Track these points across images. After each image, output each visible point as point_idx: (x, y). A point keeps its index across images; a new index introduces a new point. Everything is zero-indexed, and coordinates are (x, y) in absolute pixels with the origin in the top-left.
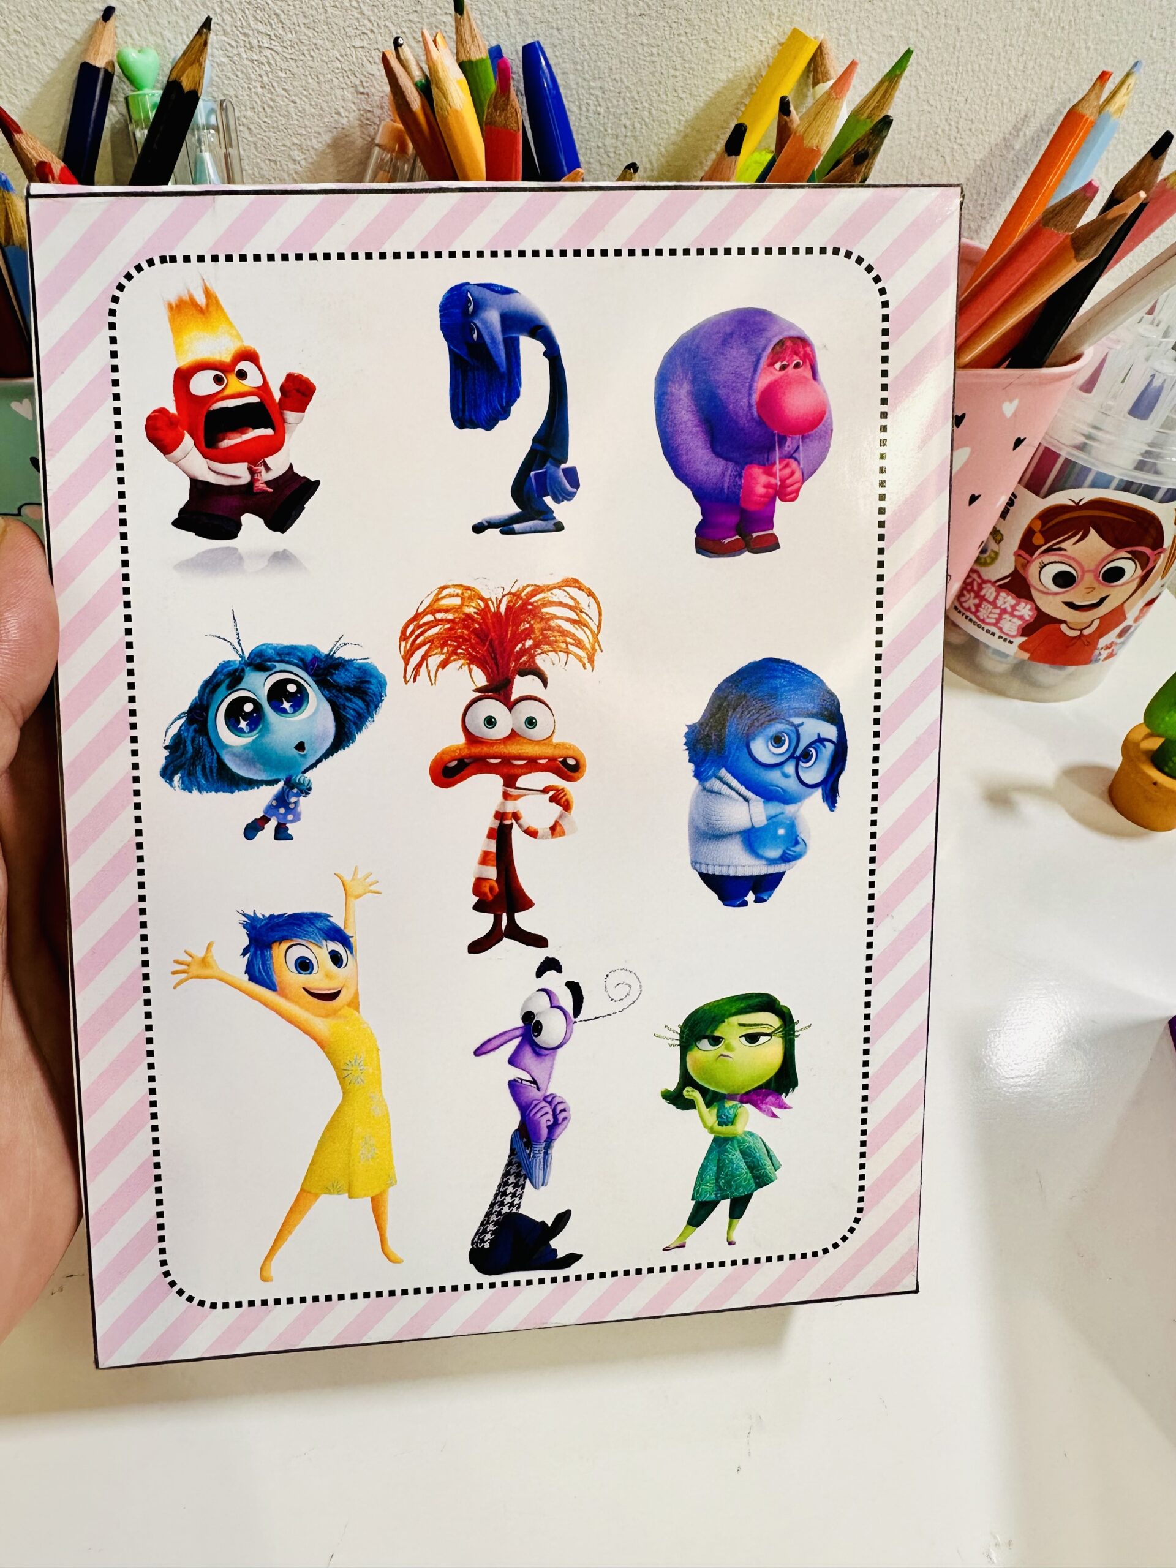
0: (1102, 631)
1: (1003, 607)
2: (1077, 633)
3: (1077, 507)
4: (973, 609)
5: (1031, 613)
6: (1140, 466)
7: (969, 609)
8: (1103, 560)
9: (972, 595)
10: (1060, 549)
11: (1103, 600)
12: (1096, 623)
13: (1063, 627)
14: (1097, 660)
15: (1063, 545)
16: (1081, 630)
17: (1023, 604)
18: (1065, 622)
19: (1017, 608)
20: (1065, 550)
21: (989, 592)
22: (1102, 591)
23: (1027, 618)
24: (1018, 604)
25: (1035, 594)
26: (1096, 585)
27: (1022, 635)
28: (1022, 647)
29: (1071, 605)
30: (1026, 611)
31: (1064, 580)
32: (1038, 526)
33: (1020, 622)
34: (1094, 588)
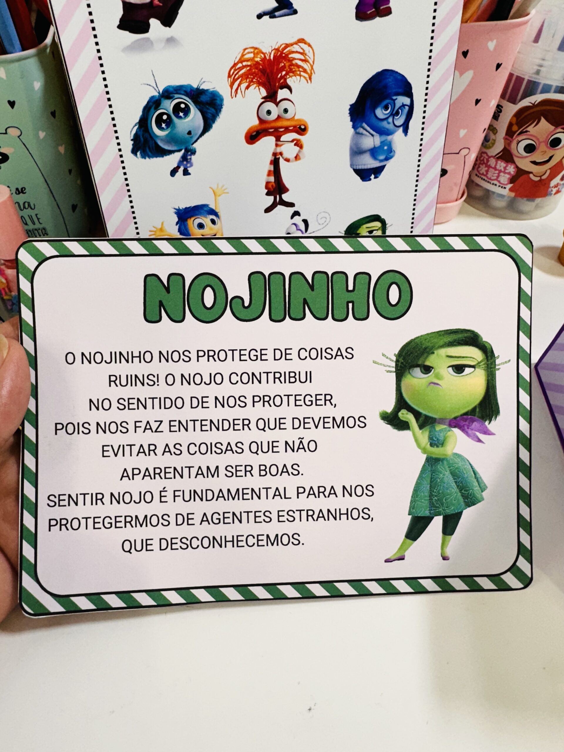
0: (552, 176)
1: (500, 169)
2: (538, 179)
3: (534, 106)
4: (485, 173)
5: (514, 170)
7: (483, 174)
8: (550, 134)
9: (484, 165)
10: (527, 131)
11: (551, 158)
12: (548, 172)
13: (531, 176)
14: (551, 194)
15: (528, 129)
16: (541, 177)
17: (509, 166)
18: (531, 173)
19: (507, 168)
20: (529, 132)
21: (492, 162)
22: (550, 152)
23: (512, 173)
24: (507, 166)
25: (516, 159)
26: (547, 150)
27: (511, 183)
28: (511, 190)
29: (534, 163)
30: (511, 169)
31: (530, 149)
32: (514, 120)
33: (508, 176)
34: (546, 152)
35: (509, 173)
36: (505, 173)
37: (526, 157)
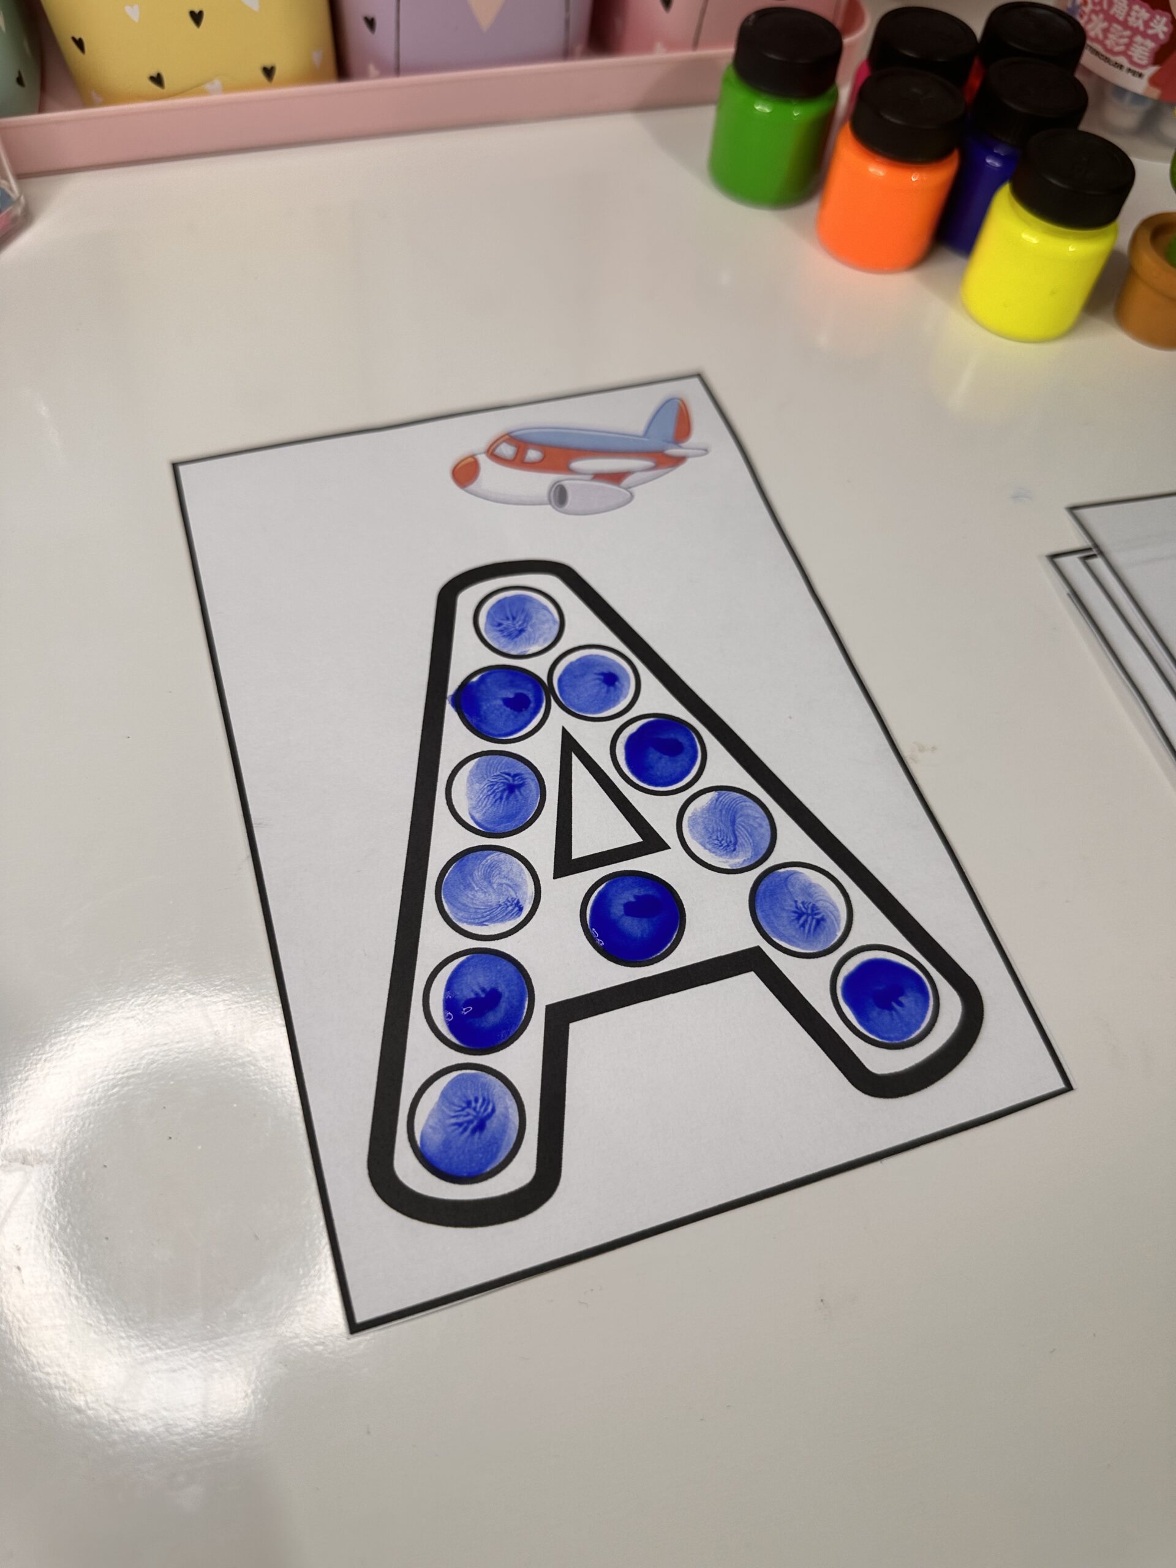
1: (1135, 25)
4: (1101, 36)
5: (1165, 29)
7: (1096, 39)
17: (1158, 17)
19: (1151, 24)
21: (1120, 8)
24: (1151, 19)
27: (1155, 63)
28: (1154, 81)
30: (1161, 26)
33: (1151, 44)
35: (1154, 38)
36: (1145, 35)
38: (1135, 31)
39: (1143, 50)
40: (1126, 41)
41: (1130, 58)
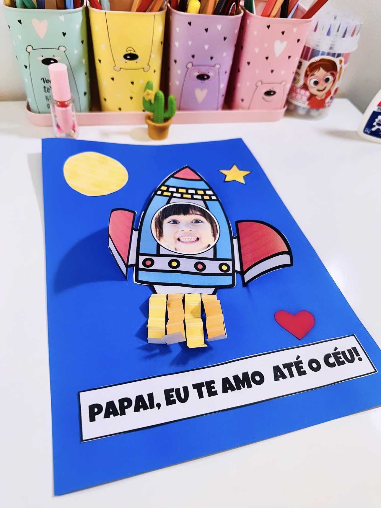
0: (326, 97)
3: (317, 62)
6: (331, 48)
7: (294, 97)
8: (325, 76)
9: (294, 93)
10: (314, 75)
11: (325, 88)
12: (324, 95)
13: (317, 97)
14: (326, 107)
15: (315, 73)
18: (317, 95)
19: (306, 93)
21: (299, 91)
22: (325, 85)
25: (310, 89)
26: (324, 83)
27: (308, 101)
28: (309, 104)
29: (318, 90)
30: (308, 94)
31: (316, 83)
34: (323, 85)
36: (304, 96)
37: (314, 88)
38: (302, 95)
39: (305, 98)
40: (300, 98)
41: (302, 101)
